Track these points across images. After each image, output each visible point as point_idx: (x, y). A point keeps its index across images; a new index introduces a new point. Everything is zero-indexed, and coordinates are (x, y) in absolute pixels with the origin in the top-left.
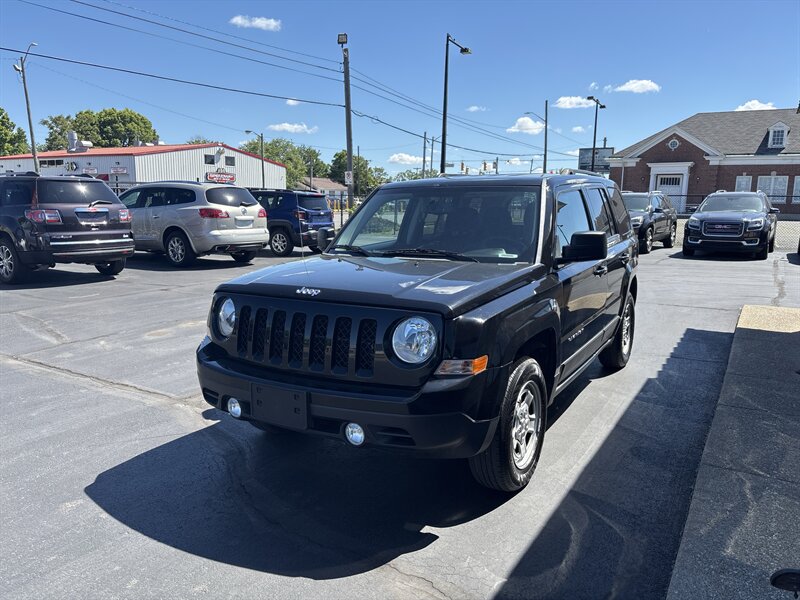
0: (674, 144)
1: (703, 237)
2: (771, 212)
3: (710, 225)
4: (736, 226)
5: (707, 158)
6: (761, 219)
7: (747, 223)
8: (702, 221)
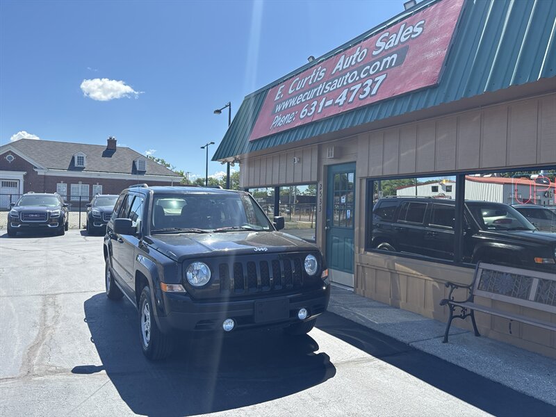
0: (10, 158)
1: (21, 223)
2: (64, 206)
3: (26, 214)
4: (43, 215)
5: (36, 170)
6: (59, 211)
7: (50, 213)
8: (19, 212)
